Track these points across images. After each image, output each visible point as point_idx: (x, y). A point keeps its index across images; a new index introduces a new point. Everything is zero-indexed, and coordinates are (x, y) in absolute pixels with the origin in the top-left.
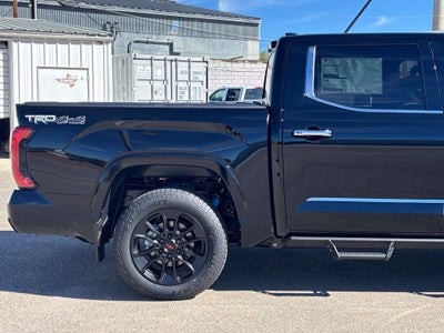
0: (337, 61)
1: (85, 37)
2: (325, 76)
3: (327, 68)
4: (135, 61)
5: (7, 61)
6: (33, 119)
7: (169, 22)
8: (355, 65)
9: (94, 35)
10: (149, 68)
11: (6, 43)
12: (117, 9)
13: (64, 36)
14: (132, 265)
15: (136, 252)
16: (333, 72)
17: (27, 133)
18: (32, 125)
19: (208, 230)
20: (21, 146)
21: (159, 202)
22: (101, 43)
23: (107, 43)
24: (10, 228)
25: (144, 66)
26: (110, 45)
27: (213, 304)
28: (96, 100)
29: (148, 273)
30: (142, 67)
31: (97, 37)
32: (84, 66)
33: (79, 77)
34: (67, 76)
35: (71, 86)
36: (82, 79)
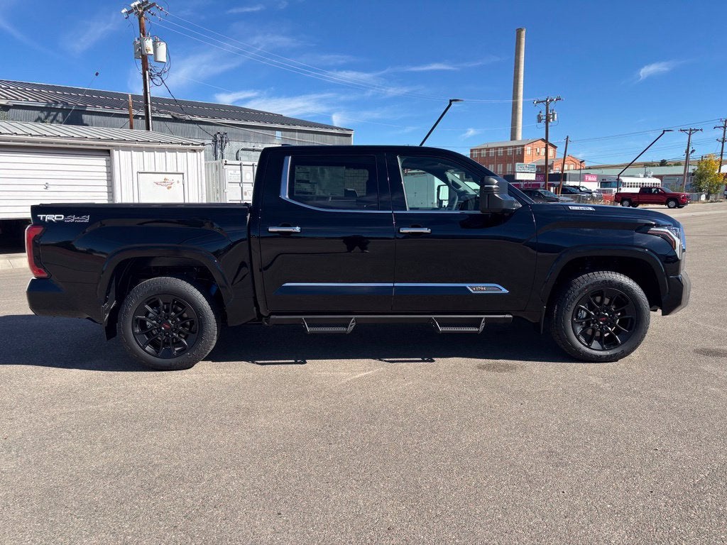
0: (309, 169)
1: (180, 146)
2: (298, 181)
3: (300, 175)
4: (226, 166)
5: (110, 167)
6: (44, 218)
7: (269, 133)
8: (323, 172)
9: (188, 144)
10: (239, 172)
11: (108, 151)
12: (226, 121)
13: (161, 145)
14: (134, 341)
15: (137, 330)
16: (305, 178)
17: (39, 230)
18: (43, 223)
19: (199, 311)
20: (34, 241)
21: (154, 289)
22: (194, 151)
23: (200, 151)
24: (30, 312)
25: (235, 171)
26: (203, 153)
27: (206, 373)
28: (192, 201)
29: (148, 348)
30: (232, 172)
31: (191, 146)
32: (180, 171)
33: (175, 181)
34: (165, 179)
35: (168, 188)
36: (178, 182)
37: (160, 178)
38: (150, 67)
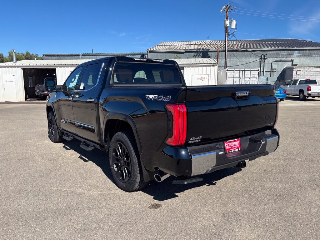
1: (208, 64)
4: (227, 71)
10: (233, 73)
22: (214, 66)
26: (217, 66)
30: (230, 73)
31: (212, 64)
32: (207, 74)
33: (205, 78)
34: (202, 77)
35: (203, 80)
36: (206, 78)
37: (200, 77)
38: (228, 31)
